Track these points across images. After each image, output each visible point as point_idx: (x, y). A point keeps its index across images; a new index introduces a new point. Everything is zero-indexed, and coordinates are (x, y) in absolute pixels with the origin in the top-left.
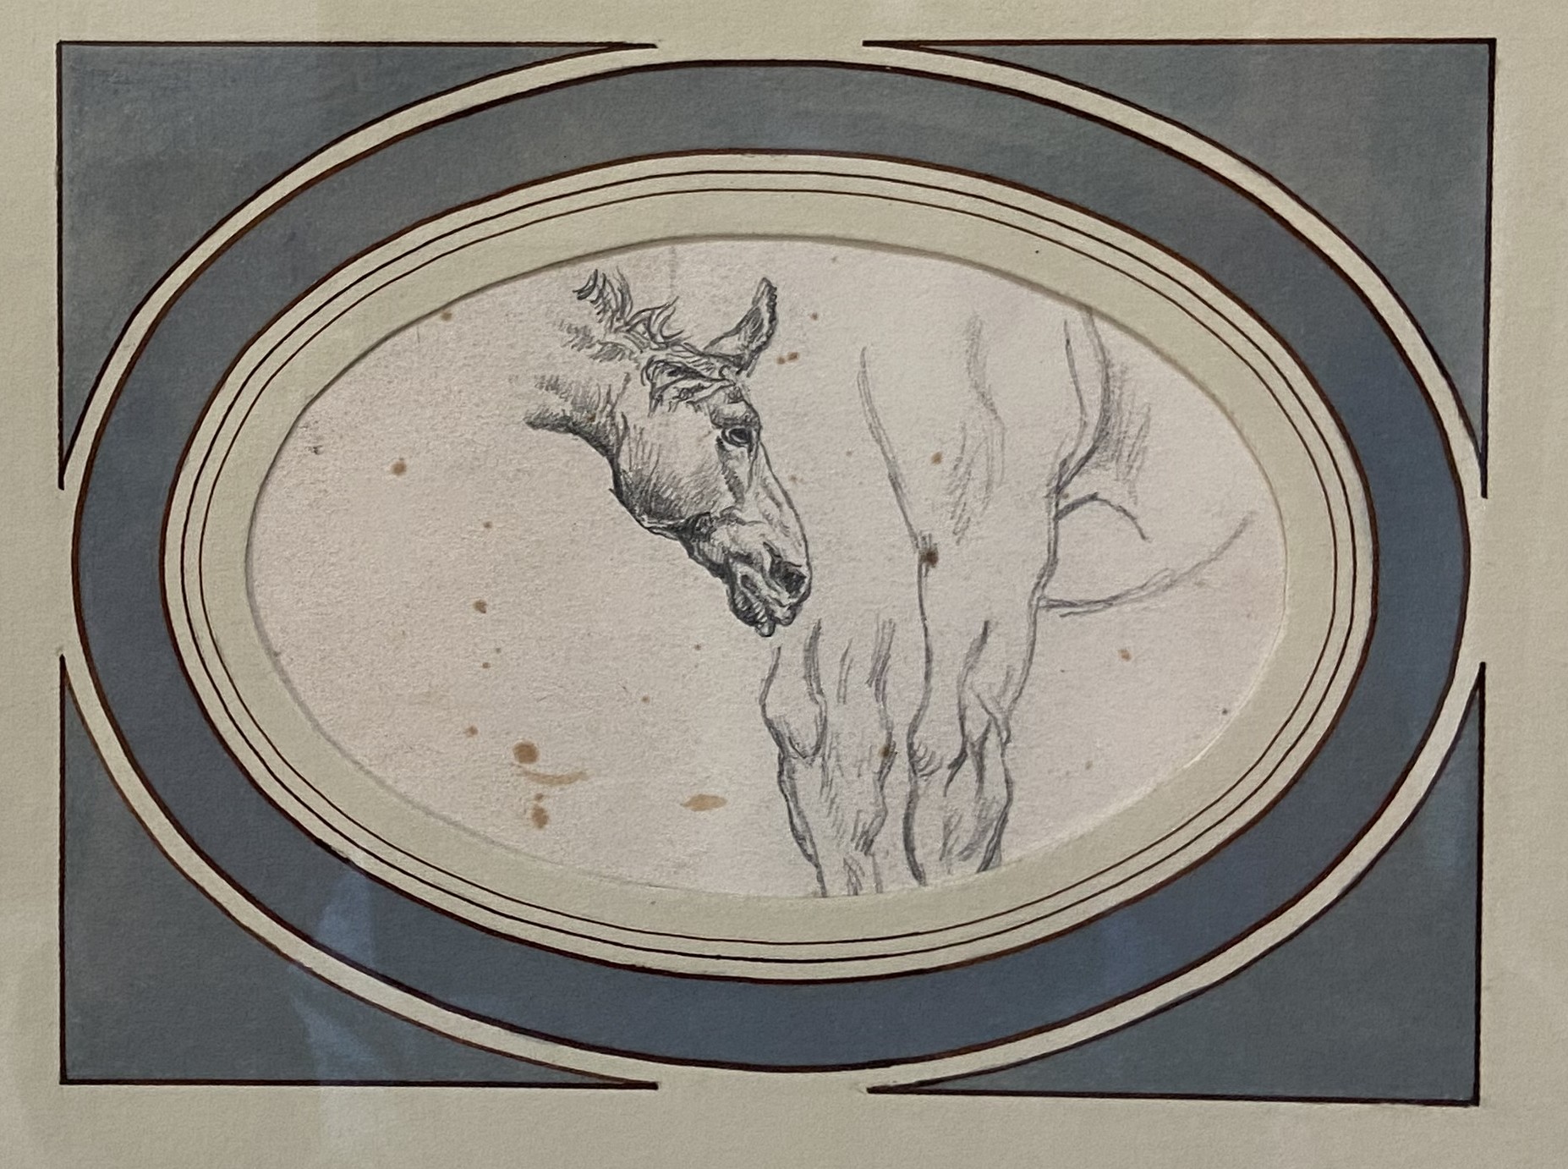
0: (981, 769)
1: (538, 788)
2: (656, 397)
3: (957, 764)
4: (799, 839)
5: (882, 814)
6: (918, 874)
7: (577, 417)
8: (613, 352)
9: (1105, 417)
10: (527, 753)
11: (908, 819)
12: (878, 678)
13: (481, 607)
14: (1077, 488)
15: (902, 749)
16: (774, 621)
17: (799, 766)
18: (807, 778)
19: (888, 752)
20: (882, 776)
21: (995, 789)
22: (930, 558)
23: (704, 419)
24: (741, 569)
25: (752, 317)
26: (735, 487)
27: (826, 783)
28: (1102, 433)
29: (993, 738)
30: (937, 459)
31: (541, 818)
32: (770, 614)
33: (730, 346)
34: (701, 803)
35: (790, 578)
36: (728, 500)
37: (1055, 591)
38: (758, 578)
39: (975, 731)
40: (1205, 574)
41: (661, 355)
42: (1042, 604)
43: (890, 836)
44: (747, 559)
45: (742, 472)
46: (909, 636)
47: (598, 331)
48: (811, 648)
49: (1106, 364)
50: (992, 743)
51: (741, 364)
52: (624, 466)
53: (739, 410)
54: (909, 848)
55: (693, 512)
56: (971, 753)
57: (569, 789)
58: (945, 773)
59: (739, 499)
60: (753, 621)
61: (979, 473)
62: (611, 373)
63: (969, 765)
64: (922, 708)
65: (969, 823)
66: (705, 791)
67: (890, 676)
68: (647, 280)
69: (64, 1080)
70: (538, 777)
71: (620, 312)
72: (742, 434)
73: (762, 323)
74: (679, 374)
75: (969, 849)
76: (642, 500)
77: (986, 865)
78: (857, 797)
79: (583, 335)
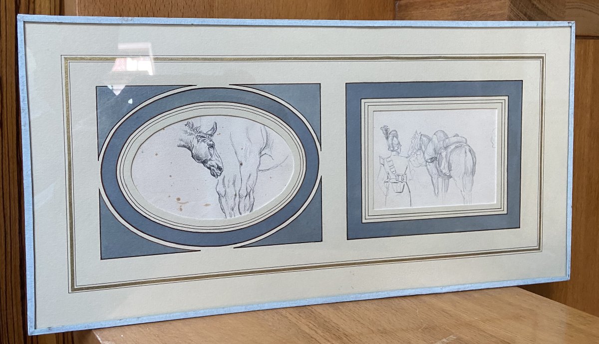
0: (250, 197)
1: (181, 205)
2: (198, 141)
3: (246, 196)
4: (222, 210)
5: (235, 205)
6: (240, 214)
7: (185, 145)
8: (192, 134)
9: (267, 141)
10: (179, 199)
11: (239, 205)
12: (234, 183)
13: (170, 176)
14: (263, 153)
15: (238, 194)
16: (218, 176)
17: (222, 198)
18: (223, 200)
19: (236, 195)
20: (235, 199)
21: (252, 200)
22: (241, 164)
23: (206, 145)
24: (212, 168)
25: (213, 128)
26: (211, 155)
27: (226, 201)
28: (267, 144)
30: (242, 149)
31: (181, 210)
32: (217, 175)
33: (210, 133)
34: (207, 205)
35: (220, 168)
36: (210, 157)
37: (260, 169)
38: (215, 169)
39: (249, 191)
40: (282, 165)
41: (199, 134)
42: (258, 170)
43: (236, 208)
44: (213, 166)
45: (212, 153)
46: (239, 177)
47: (189, 131)
48: (223, 180)
49: (267, 133)
50: (251, 192)
51: (211, 135)
52: (193, 152)
53: (212, 143)
54: (239, 210)
55: (204, 159)
56: (248, 194)
57: (186, 204)
58: (244, 198)
59: (212, 157)
60: (214, 176)
61: (248, 151)
62: (191, 138)
63: (248, 196)
64: (241, 188)
65: (248, 205)
66: (208, 203)
67: (236, 183)
68: (196, 123)
69: (101, 259)
70: (180, 203)
71: (192, 127)
72: (212, 146)
73: (214, 129)
74: (202, 137)
75: (248, 209)
76: (196, 158)
77: (251, 211)
78: (231, 202)
79: (186, 132)
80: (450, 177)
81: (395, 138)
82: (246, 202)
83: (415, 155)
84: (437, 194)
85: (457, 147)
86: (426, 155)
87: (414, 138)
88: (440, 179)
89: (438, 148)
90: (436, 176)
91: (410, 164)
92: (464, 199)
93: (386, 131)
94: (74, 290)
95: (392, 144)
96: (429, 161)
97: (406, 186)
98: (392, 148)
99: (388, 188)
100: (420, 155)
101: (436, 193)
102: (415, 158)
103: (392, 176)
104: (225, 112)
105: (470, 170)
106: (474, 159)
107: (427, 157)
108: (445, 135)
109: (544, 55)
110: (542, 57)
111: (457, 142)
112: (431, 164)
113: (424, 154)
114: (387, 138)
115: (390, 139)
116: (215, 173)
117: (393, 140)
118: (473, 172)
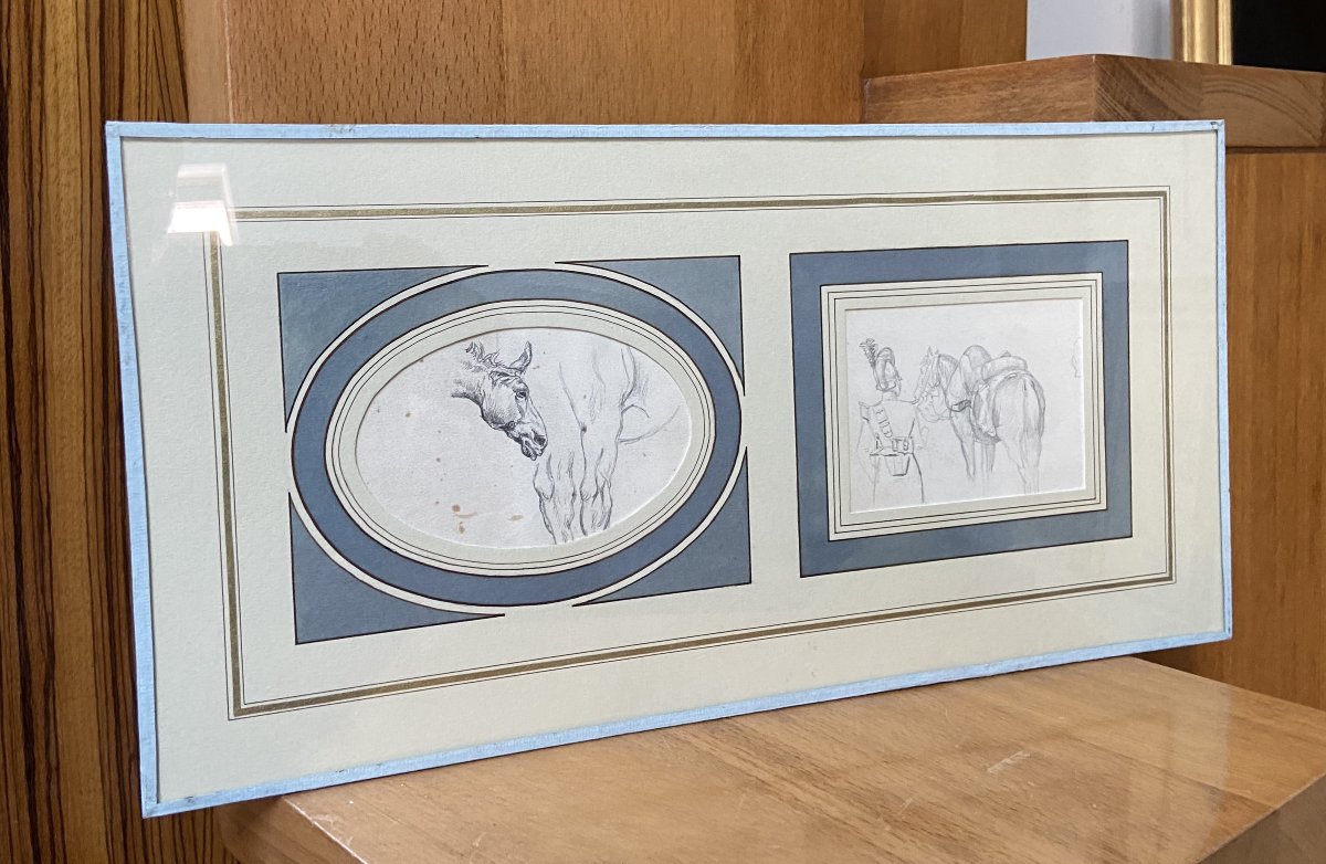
0: (602, 497)
1: (461, 520)
2: (494, 383)
3: (595, 496)
4: (547, 527)
5: (573, 515)
6: (585, 533)
7: (468, 392)
8: (480, 368)
9: (635, 380)
10: (456, 508)
11: (581, 515)
12: (570, 471)
13: (438, 460)
14: (627, 404)
16: (536, 455)
17: (546, 502)
18: (549, 506)
19: (574, 495)
20: (572, 502)
21: (607, 503)
22: (584, 429)
23: (510, 390)
24: (524, 439)
25: (524, 355)
26: (521, 412)
27: (555, 507)
28: (635, 385)
29: (606, 486)
30: (585, 397)
31: (462, 530)
32: (535, 453)
33: (517, 365)
34: (515, 518)
35: (540, 440)
36: (519, 416)
37: (622, 437)
38: (530, 441)
39: (600, 484)
41: (495, 369)
42: (619, 441)
43: (575, 523)
44: (526, 435)
45: (524, 406)
46: (579, 456)
47: (474, 363)
48: (548, 463)
49: (634, 363)
50: (606, 488)
51: (521, 370)
52: (484, 406)
53: (522, 386)
54: (582, 526)
55: (507, 421)
56: (600, 492)
57: (472, 519)
58: (592, 499)
59: (523, 415)
60: (529, 456)
61: (598, 401)
62: (479, 376)
63: (599, 495)
64: (584, 478)
65: (600, 514)
66: (517, 514)
67: (573, 469)
68: (489, 345)
69: (297, 643)
70: (461, 516)
71: (480, 356)
72: (523, 394)
73: (526, 358)
74: (501, 376)
75: (600, 523)
76: (490, 419)
77: (605, 527)
78: (565, 510)
79: (469, 365)
80: (997, 439)
81: (889, 365)
82: (595, 508)
83: (929, 397)
84: (971, 476)
85: (1008, 378)
86: (949, 396)
87: (926, 362)
88: (978, 445)
89: (973, 381)
90: (971, 439)
91: (919, 415)
92: (1025, 482)
93: (871, 349)
94: (239, 712)
95: (884, 376)
96: (956, 408)
97: (912, 460)
98: (883, 386)
99: (877, 467)
100: (939, 396)
101: (971, 472)
102: (926, 404)
103: (886, 442)
104: (546, 320)
105: (1034, 424)
106: (1042, 401)
107: (952, 401)
108: (986, 354)
109: (1166, 189)
110: (1163, 194)
111: (1008, 369)
112: (959, 414)
113: (945, 394)
114: (874, 364)
115: (879, 366)
116: (531, 451)
117: (884, 367)
118: (1040, 429)
